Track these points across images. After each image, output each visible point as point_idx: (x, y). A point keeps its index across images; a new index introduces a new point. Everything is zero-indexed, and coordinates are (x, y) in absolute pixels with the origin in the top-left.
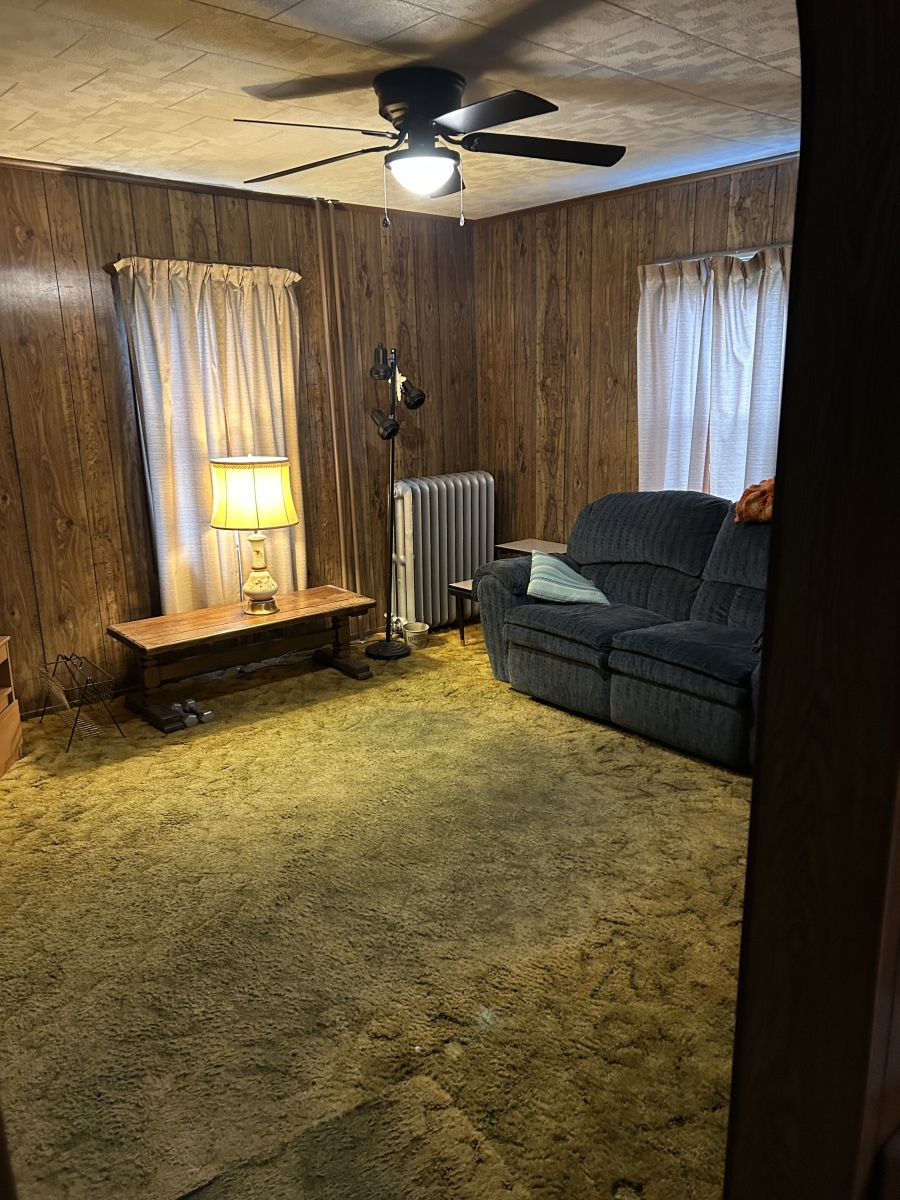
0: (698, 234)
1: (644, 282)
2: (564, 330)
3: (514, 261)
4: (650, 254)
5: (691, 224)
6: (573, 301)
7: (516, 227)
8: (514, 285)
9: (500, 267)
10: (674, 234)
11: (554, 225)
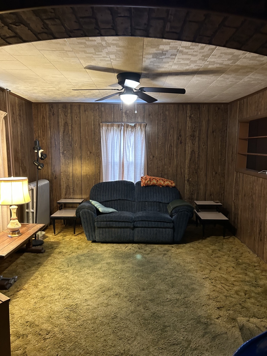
0: (114, 117)
1: (102, 127)
2: (71, 138)
3: (50, 116)
4: (100, 120)
5: (113, 115)
6: (74, 130)
7: (50, 107)
8: (50, 124)
9: (43, 117)
10: (108, 116)
11: (66, 108)
